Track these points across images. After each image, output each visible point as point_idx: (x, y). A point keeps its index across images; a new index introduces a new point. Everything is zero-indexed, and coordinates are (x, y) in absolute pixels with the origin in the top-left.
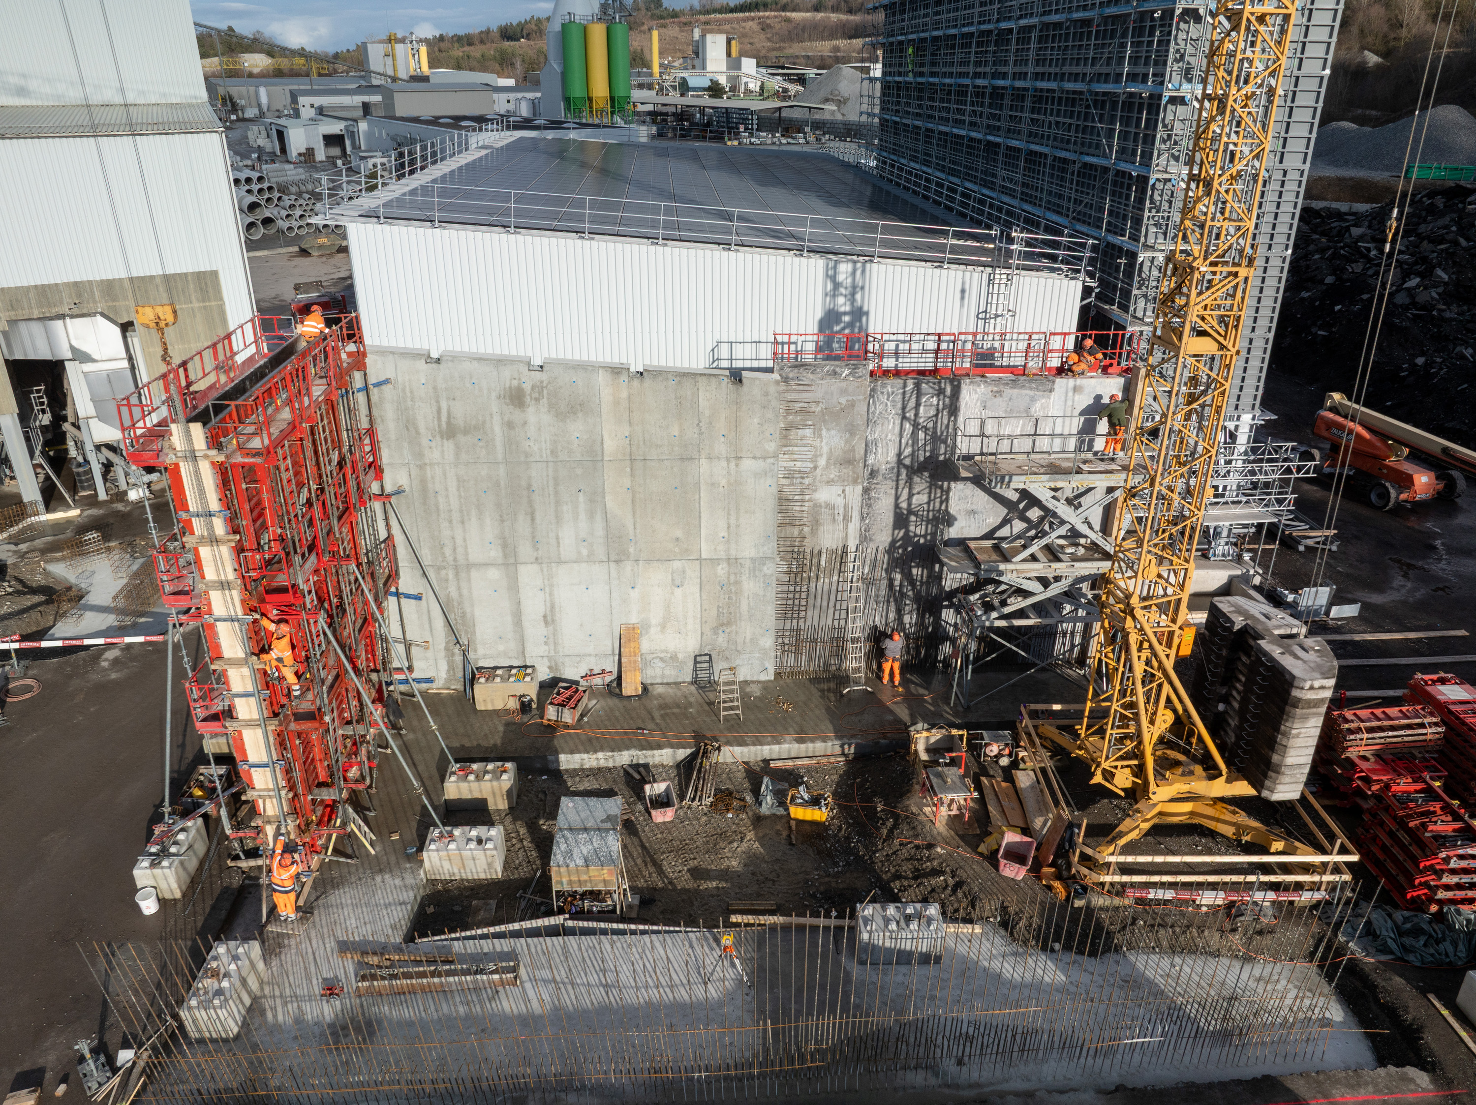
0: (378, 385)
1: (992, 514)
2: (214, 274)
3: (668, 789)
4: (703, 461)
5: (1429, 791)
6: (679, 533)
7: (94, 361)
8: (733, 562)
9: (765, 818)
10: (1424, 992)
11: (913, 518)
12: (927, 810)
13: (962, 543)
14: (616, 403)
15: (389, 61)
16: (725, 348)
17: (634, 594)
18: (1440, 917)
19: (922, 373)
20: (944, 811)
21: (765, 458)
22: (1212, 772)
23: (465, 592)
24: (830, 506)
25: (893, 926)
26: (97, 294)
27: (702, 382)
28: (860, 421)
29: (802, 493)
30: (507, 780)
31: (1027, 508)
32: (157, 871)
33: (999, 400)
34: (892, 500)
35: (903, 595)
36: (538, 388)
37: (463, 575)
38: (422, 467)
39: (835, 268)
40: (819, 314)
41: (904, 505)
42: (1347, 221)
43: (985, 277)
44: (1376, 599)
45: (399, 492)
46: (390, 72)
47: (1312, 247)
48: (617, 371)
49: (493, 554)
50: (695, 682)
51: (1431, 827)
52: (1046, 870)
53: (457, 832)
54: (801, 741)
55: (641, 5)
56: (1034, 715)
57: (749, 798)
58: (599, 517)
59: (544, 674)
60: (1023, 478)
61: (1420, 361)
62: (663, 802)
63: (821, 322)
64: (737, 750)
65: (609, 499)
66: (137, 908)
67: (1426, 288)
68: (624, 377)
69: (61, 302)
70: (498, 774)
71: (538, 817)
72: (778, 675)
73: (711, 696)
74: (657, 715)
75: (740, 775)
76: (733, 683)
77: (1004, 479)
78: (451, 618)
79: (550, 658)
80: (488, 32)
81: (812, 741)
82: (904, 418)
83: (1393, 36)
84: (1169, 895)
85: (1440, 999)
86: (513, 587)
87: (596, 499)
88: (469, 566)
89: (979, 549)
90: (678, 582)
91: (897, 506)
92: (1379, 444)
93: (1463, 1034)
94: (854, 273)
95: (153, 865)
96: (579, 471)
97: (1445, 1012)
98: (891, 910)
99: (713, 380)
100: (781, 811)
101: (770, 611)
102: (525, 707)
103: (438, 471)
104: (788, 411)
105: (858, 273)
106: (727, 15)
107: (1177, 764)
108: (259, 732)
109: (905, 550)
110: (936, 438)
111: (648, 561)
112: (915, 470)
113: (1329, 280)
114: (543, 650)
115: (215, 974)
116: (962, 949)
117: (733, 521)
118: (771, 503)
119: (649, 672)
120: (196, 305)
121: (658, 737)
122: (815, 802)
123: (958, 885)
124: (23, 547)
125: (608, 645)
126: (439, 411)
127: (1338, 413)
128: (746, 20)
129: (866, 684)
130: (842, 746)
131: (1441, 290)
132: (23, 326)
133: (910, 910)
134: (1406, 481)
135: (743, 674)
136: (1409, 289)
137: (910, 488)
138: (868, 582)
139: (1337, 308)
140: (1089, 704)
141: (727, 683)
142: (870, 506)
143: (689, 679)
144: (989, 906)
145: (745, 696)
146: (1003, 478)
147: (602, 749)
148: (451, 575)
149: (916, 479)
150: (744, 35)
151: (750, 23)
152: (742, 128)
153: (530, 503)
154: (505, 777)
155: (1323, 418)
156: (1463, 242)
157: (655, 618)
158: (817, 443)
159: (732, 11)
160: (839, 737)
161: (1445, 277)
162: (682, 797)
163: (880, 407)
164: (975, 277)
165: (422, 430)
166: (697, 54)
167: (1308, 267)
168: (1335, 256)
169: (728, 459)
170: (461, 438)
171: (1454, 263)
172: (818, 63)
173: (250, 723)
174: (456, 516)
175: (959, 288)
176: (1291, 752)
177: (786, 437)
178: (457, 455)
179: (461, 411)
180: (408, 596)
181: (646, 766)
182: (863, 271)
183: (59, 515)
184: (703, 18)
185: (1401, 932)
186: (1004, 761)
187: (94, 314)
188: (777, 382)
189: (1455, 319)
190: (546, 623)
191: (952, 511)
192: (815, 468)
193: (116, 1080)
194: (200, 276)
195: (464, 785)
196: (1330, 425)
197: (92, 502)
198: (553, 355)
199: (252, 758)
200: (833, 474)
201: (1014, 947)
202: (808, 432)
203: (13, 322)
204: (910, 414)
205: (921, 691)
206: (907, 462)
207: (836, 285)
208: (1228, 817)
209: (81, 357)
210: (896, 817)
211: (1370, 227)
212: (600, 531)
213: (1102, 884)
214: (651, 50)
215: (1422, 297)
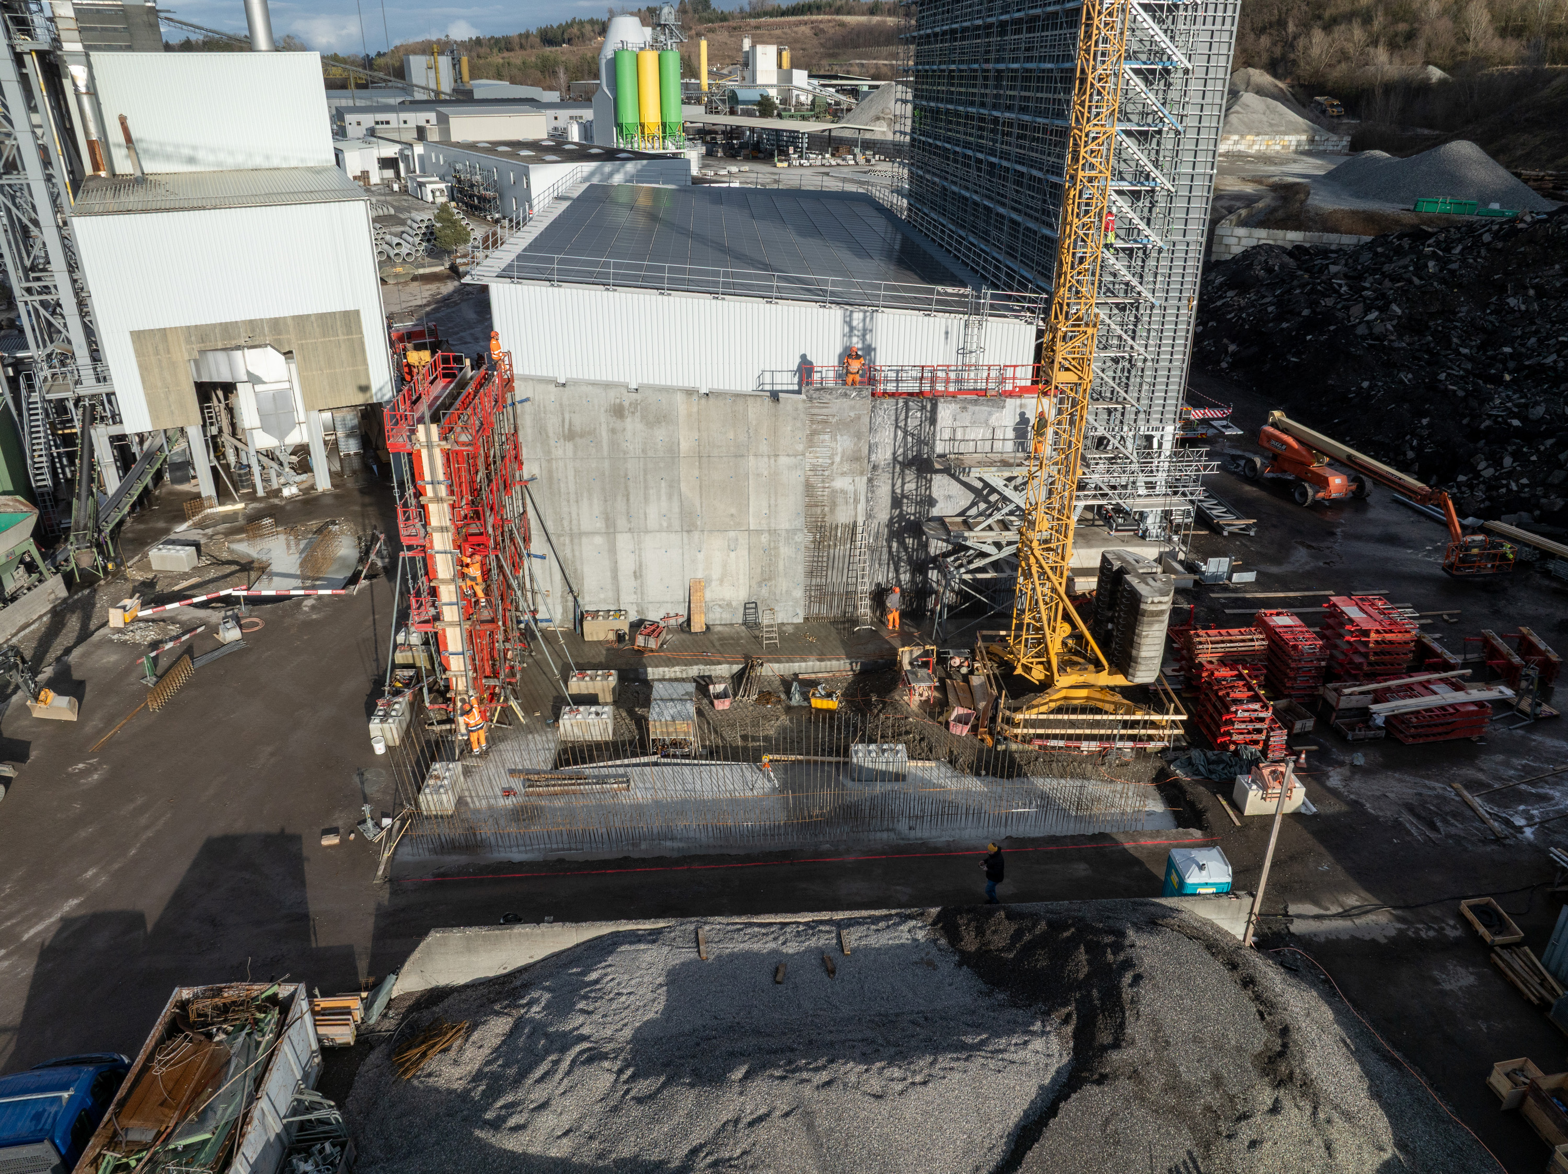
0: (521, 402)
1: (964, 499)
2: (357, 313)
3: (726, 688)
4: (751, 458)
5: (1240, 677)
6: (733, 511)
7: (264, 383)
8: (772, 532)
9: (794, 707)
10: (1215, 794)
11: (905, 501)
12: (906, 698)
13: (940, 520)
14: (689, 415)
15: (432, 73)
16: (768, 376)
17: (700, 556)
18: (1236, 753)
19: (911, 394)
20: (917, 698)
21: (795, 456)
22: (1099, 667)
23: (577, 553)
24: (843, 492)
25: (874, 754)
26: (266, 329)
27: (750, 401)
28: (865, 429)
29: (823, 481)
30: (613, 680)
31: (989, 494)
32: (386, 726)
33: (965, 414)
34: (889, 487)
35: (899, 558)
36: (634, 405)
37: (576, 541)
38: (549, 461)
39: (851, 316)
40: (839, 350)
41: (899, 491)
42: (1327, 258)
43: (962, 322)
44: (1274, 569)
45: (533, 479)
46: (432, 85)
47: (1295, 283)
48: (690, 392)
49: (598, 525)
50: (745, 623)
51: (1232, 694)
52: (981, 730)
53: (581, 708)
54: (820, 660)
55: (689, 7)
56: (985, 639)
57: (783, 696)
58: (676, 498)
59: (633, 617)
60: (978, 469)
61: (1365, 384)
62: (723, 695)
63: (840, 356)
64: (776, 666)
65: (683, 485)
66: (371, 749)
67: (1382, 321)
68: (695, 397)
69: (239, 336)
70: (605, 677)
71: (634, 706)
72: (806, 619)
73: (757, 632)
74: (717, 644)
75: (777, 683)
76: (772, 626)
77: (966, 470)
78: (567, 572)
79: (638, 604)
80: (527, 35)
81: (830, 660)
82: (897, 427)
83: (1460, 50)
84: (1061, 743)
85: (1223, 796)
86: (612, 550)
87: (674, 485)
88: (581, 534)
89: (952, 523)
90: (732, 547)
91: (893, 492)
92: (1304, 453)
93: (1231, 813)
94: (864, 320)
95: (382, 721)
96: (662, 465)
97: (1224, 803)
98: (872, 747)
99: (759, 399)
100: (806, 704)
101: (800, 570)
102: (620, 637)
103: (561, 464)
104: (812, 421)
105: (868, 320)
106: (779, 19)
107: (1078, 663)
108: (458, 629)
109: (900, 525)
110: (920, 442)
111: (711, 531)
112: (906, 464)
113: (1306, 312)
114: (633, 598)
115: (437, 777)
116: (920, 773)
117: (772, 502)
118: (800, 489)
119: (711, 615)
120: (341, 337)
121: (718, 657)
122: (829, 695)
123: (922, 739)
124: (209, 531)
125: (680, 594)
126: (563, 421)
127: (1278, 428)
128: (800, 23)
129: (871, 624)
130: (851, 664)
131: (1395, 322)
132: (210, 355)
133: (885, 747)
134: (1323, 483)
135: (781, 617)
136: (1368, 322)
137: (903, 479)
138: (872, 550)
139: (1309, 337)
140: (1014, 621)
141: (767, 626)
142: (873, 492)
143: (740, 621)
144: (943, 751)
145: (781, 633)
146: (964, 469)
147: (678, 664)
148: (567, 541)
149: (907, 472)
150: (796, 41)
151: (803, 28)
152: (791, 150)
153: (626, 487)
154: (611, 678)
155: (1265, 431)
156: (1416, 281)
157: (716, 574)
158: (833, 445)
159: (783, 14)
160: (848, 658)
161: (1399, 311)
162: (735, 695)
163: (879, 420)
164: (955, 322)
165: (551, 434)
166: (746, 65)
167: (1289, 300)
168: (1313, 291)
169: (769, 457)
170: (578, 440)
171: (1408, 299)
172: (872, 71)
173: (451, 624)
174: (573, 497)
175: (943, 330)
176: (1144, 648)
177: (811, 440)
178: (575, 452)
179: (579, 422)
180: (536, 556)
181: (710, 677)
182: (872, 318)
183: (228, 508)
184: (753, 22)
185: (1209, 762)
186: (964, 670)
187: (266, 345)
188: (804, 401)
189: (1403, 348)
190: (636, 577)
191: (935, 495)
192: (833, 463)
193: (384, 833)
194: (346, 314)
195: (582, 684)
196: (1271, 437)
197: (252, 497)
198: (646, 382)
199: (451, 648)
200: (846, 468)
201: (955, 774)
202: (827, 437)
203: (202, 352)
204: (902, 424)
205: (912, 630)
206: (900, 459)
207: (852, 329)
208: (1109, 698)
209: (254, 380)
210: (884, 703)
211: (1346, 265)
212: (676, 509)
213: (1016, 736)
214: (699, 55)
215: (1378, 329)
